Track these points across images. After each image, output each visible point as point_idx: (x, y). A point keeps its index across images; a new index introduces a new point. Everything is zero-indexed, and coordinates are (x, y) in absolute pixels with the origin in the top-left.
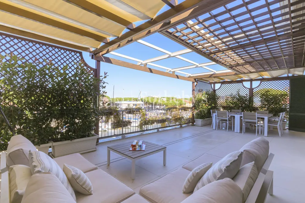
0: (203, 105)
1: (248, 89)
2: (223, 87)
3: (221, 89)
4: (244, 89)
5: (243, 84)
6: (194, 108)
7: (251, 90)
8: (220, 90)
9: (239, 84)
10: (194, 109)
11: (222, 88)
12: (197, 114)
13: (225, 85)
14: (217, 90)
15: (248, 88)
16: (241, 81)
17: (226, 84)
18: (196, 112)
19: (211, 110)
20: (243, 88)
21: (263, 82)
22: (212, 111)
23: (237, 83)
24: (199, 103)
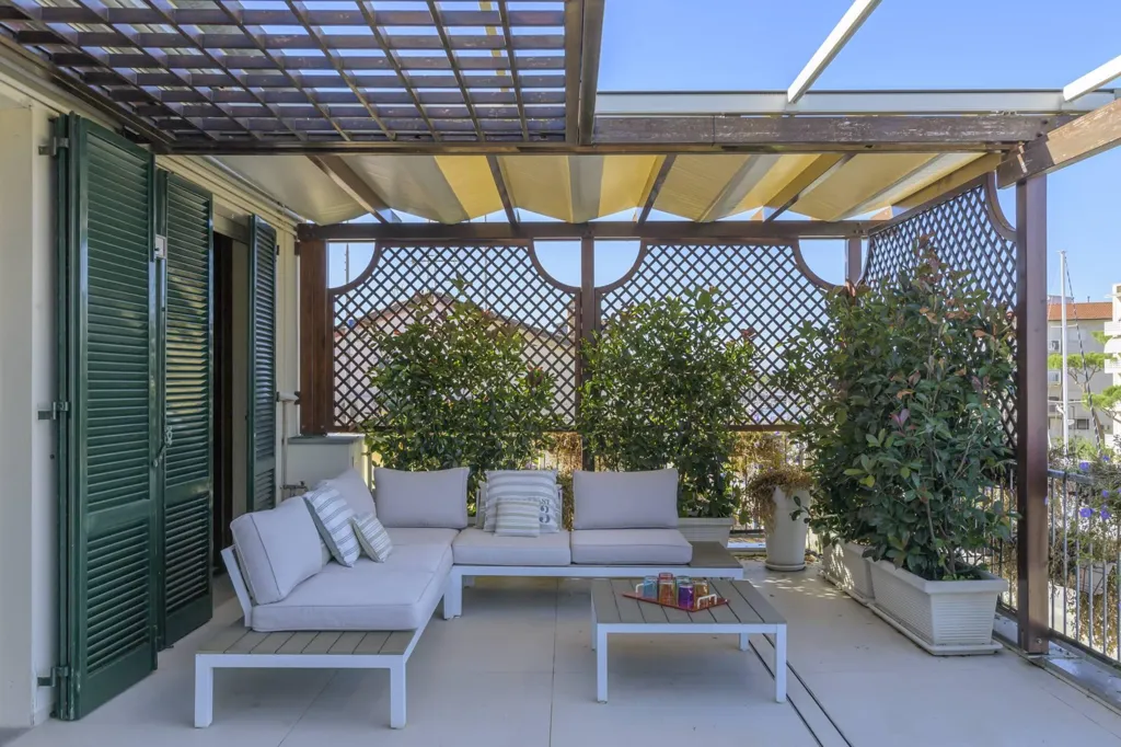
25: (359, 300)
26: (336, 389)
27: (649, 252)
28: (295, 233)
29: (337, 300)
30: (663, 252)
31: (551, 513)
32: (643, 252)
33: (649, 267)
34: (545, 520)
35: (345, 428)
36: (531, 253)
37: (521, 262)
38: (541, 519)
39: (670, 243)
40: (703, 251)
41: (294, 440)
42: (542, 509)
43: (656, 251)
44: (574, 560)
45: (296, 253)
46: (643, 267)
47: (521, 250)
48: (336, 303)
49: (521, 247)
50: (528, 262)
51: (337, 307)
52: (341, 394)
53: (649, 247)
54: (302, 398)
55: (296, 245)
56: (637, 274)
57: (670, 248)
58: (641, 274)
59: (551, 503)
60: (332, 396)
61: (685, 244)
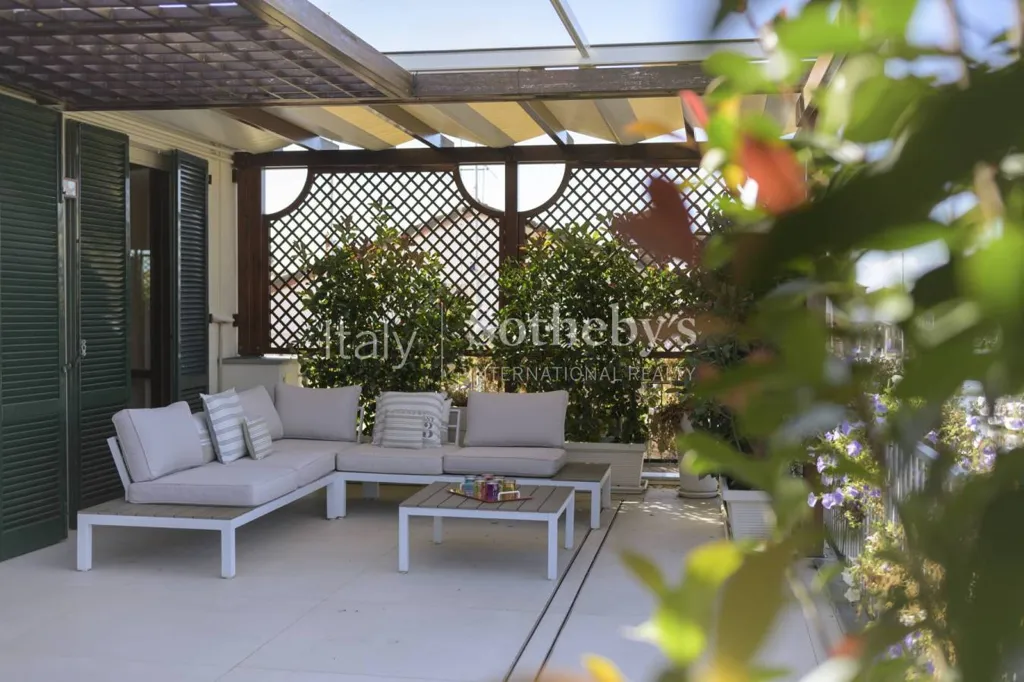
25: (292, 225)
26: (272, 312)
27: (574, 175)
28: (232, 162)
29: (272, 226)
30: (589, 175)
31: (434, 428)
32: (568, 176)
33: (573, 191)
34: (428, 434)
35: (280, 350)
36: (457, 178)
37: (447, 187)
38: (424, 434)
39: (596, 166)
40: (630, 174)
41: (229, 361)
42: (426, 425)
43: (581, 175)
44: (446, 470)
45: (234, 180)
46: (568, 191)
47: (447, 175)
48: (272, 229)
49: (447, 172)
50: (454, 187)
51: (273, 233)
52: (276, 317)
53: (574, 171)
54: (238, 321)
55: (234, 172)
56: (561, 199)
57: (596, 171)
58: (566, 199)
59: (436, 420)
60: (269, 319)
61: (611, 167)
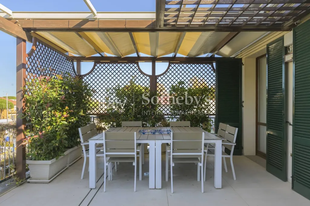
0: (54, 115)
1: (148, 78)
2: (98, 69)
3: (94, 74)
4: (142, 76)
5: (138, 66)
6: (23, 127)
7: (154, 78)
8: (92, 76)
9: (131, 65)
10: (26, 128)
11: (96, 72)
12: (35, 144)
13: (102, 65)
14: (85, 75)
15: (147, 75)
16: (135, 60)
17: (106, 63)
18: (29, 138)
19: (80, 129)
20: (139, 74)
21: (173, 66)
22: (82, 132)
23: (127, 63)
24: (43, 109)
